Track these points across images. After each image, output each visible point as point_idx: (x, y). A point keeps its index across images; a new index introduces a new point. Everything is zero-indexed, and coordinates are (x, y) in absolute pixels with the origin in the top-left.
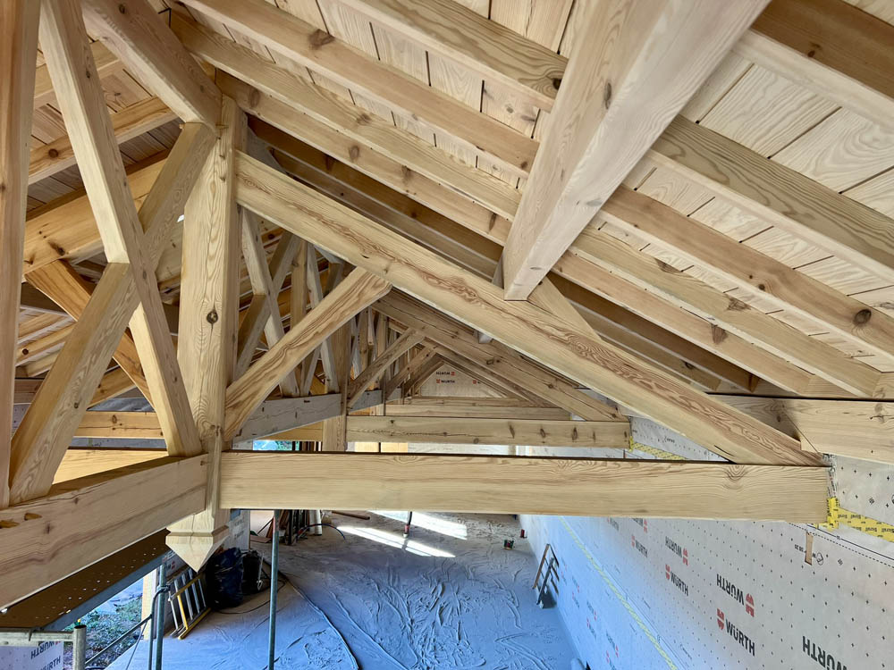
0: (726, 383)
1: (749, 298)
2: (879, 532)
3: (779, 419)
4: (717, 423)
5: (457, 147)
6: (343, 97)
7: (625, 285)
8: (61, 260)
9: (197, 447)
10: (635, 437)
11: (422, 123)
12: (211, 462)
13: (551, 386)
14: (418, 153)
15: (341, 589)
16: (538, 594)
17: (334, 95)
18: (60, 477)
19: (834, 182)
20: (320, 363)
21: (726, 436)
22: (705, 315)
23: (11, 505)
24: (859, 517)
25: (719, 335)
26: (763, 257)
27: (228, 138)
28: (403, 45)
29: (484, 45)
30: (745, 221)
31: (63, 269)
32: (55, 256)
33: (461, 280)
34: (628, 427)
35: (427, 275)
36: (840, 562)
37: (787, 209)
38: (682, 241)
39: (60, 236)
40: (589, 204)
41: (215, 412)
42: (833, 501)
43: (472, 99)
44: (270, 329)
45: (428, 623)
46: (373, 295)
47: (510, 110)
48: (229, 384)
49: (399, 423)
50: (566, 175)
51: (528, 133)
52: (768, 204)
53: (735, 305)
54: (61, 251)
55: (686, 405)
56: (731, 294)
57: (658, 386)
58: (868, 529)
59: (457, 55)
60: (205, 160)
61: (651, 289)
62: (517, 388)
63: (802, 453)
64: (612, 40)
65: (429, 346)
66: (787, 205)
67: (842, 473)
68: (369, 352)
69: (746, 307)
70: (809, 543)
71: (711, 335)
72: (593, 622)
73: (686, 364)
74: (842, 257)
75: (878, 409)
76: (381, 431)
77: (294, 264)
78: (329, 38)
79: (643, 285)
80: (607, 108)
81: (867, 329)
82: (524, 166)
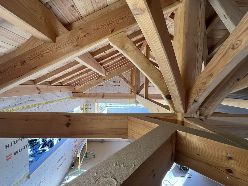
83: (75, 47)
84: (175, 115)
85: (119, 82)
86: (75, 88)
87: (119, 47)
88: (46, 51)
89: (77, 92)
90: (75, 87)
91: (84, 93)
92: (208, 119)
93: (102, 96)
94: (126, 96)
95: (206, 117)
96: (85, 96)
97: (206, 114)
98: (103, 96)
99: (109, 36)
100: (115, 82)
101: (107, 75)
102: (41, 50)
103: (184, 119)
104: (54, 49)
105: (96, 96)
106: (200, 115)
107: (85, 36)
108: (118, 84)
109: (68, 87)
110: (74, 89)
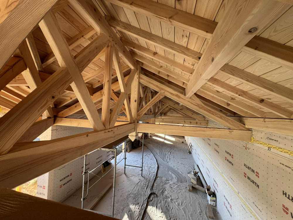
0: (229, 114)
1: (235, 97)
2: (263, 144)
3: (241, 121)
4: (227, 121)
5: (178, 70)
6: (158, 63)
7: (209, 95)
9: (133, 122)
10: (209, 124)
11: (172, 67)
12: (135, 124)
13: (192, 114)
14: (171, 72)
15: (153, 147)
16: (188, 151)
17: (156, 63)
19: (258, 74)
20: (151, 109)
21: (229, 124)
22: (226, 101)
23: (109, 129)
24: (258, 141)
25: (228, 105)
26: (240, 89)
27: (138, 71)
28: (170, 53)
29: (185, 52)
30: (236, 82)
31: (113, 93)
32: (113, 91)
33: (178, 94)
34: (207, 122)
35: (171, 94)
36: (253, 150)
37: (247, 80)
38: (222, 87)
39: (113, 88)
40: (206, 80)
41: (136, 116)
42: (252, 138)
43: (182, 62)
44: (144, 103)
45: (168, 154)
46: (162, 97)
47: (189, 64)
48: (138, 112)
49: (164, 120)
50: (202, 75)
51: (192, 68)
52: (242, 79)
53: (232, 99)
55: (221, 118)
56: (232, 97)
57: (215, 114)
58: (260, 144)
59: (181, 54)
60: (135, 75)
61: (215, 96)
62: (185, 114)
63: (246, 128)
64: (214, 50)
65: (169, 107)
66: (246, 79)
67: (254, 132)
68: (159, 107)
69: (235, 99)
70: (246, 146)
71: (226, 105)
72: (199, 157)
73: (221, 110)
74: (258, 89)
75: (264, 120)
76: (161, 121)
77: (147, 92)
78: (157, 53)
79: (213, 95)
80: (212, 62)
81: (263, 103)
82: (191, 73)
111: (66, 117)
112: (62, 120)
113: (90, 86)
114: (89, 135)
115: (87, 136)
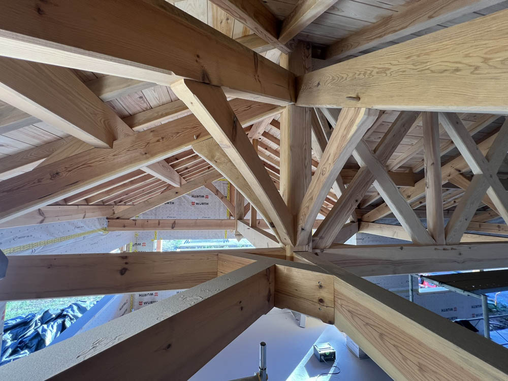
8: (460, 174)
18: (462, 241)
23: (446, 245)
31: (461, 176)
32: (458, 173)
39: (458, 167)
54: (460, 171)
83: (143, 155)
84: (283, 249)
85: (207, 197)
86: (115, 210)
87: (206, 157)
88: (97, 159)
89: (118, 218)
90: (113, 208)
91: (133, 220)
92: (326, 253)
93: (171, 225)
94: (219, 225)
95: (322, 250)
96: (135, 225)
97: (322, 246)
98: (174, 225)
99: (193, 143)
100: (198, 197)
101: (182, 184)
102: (88, 157)
103: (294, 253)
104: (108, 157)
105: (159, 225)
106: (314, 248)
107: (158, 141)
108: (204, 200)
109: (99, 208)
110: (112, 212)
111: (373, 222)
112: (368, 225)
113: (407, 172)
114: (404, 247)
115: (402, 249)
